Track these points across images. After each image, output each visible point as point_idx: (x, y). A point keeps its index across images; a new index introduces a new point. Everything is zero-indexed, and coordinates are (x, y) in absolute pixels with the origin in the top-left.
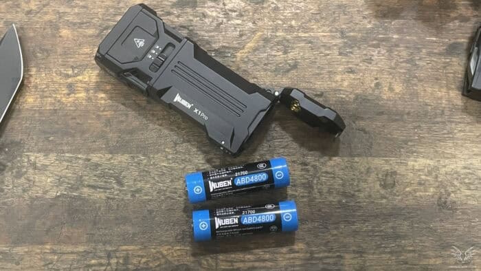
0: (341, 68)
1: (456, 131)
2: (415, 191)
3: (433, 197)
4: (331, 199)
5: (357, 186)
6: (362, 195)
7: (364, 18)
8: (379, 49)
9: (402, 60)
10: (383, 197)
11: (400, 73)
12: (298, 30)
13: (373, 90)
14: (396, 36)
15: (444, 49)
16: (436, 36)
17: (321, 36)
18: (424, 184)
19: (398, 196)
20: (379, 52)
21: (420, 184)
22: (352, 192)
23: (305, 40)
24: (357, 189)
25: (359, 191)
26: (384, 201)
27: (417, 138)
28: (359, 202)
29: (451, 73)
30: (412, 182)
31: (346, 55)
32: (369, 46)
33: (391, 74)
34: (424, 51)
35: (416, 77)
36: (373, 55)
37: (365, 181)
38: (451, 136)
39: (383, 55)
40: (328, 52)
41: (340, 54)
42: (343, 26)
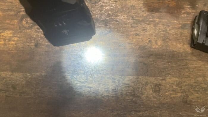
0: (132, 33)
1: (189, 64)
2: (171, 94)
3: (180, 97)
4: (127, 98)
5: (141, 91)
6: (143, 96)
7: (143, 11)
8: (150, 25)
9: (161, 30)
10: (154, 98)
11: (160, 36)
12: (112, 16)
13: (148, 44)
14: (157, 20)
15: (180, 26)
16: (176, 20)
17: (123, 19)
18: (175, 91)
19: (162, 97)
20: (150, 27)
21: (173, 91)
22: (138, 95)
23: (115, 20)
24: (141, 93)
25: (142, 94)
26: (155, 100)
27: (170, 67)
28: (142, 100)
29: (185, 37)
30: (169, 90)
31: (134, 27)
32: (145, 24)
33: (156, 36)
34: (171, 26)
35: (168, 38)
36: (147, 28)
37: (145, 89)
38: (187, 66)
39: (152, 28)
40: (126, 26)
41: (132, 27)
42: (133, 15)
